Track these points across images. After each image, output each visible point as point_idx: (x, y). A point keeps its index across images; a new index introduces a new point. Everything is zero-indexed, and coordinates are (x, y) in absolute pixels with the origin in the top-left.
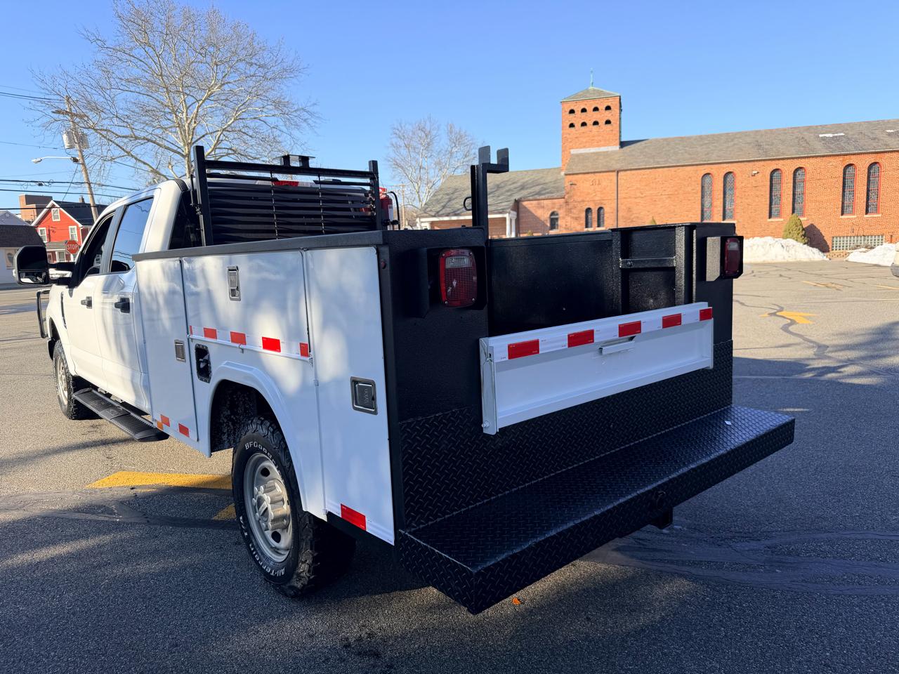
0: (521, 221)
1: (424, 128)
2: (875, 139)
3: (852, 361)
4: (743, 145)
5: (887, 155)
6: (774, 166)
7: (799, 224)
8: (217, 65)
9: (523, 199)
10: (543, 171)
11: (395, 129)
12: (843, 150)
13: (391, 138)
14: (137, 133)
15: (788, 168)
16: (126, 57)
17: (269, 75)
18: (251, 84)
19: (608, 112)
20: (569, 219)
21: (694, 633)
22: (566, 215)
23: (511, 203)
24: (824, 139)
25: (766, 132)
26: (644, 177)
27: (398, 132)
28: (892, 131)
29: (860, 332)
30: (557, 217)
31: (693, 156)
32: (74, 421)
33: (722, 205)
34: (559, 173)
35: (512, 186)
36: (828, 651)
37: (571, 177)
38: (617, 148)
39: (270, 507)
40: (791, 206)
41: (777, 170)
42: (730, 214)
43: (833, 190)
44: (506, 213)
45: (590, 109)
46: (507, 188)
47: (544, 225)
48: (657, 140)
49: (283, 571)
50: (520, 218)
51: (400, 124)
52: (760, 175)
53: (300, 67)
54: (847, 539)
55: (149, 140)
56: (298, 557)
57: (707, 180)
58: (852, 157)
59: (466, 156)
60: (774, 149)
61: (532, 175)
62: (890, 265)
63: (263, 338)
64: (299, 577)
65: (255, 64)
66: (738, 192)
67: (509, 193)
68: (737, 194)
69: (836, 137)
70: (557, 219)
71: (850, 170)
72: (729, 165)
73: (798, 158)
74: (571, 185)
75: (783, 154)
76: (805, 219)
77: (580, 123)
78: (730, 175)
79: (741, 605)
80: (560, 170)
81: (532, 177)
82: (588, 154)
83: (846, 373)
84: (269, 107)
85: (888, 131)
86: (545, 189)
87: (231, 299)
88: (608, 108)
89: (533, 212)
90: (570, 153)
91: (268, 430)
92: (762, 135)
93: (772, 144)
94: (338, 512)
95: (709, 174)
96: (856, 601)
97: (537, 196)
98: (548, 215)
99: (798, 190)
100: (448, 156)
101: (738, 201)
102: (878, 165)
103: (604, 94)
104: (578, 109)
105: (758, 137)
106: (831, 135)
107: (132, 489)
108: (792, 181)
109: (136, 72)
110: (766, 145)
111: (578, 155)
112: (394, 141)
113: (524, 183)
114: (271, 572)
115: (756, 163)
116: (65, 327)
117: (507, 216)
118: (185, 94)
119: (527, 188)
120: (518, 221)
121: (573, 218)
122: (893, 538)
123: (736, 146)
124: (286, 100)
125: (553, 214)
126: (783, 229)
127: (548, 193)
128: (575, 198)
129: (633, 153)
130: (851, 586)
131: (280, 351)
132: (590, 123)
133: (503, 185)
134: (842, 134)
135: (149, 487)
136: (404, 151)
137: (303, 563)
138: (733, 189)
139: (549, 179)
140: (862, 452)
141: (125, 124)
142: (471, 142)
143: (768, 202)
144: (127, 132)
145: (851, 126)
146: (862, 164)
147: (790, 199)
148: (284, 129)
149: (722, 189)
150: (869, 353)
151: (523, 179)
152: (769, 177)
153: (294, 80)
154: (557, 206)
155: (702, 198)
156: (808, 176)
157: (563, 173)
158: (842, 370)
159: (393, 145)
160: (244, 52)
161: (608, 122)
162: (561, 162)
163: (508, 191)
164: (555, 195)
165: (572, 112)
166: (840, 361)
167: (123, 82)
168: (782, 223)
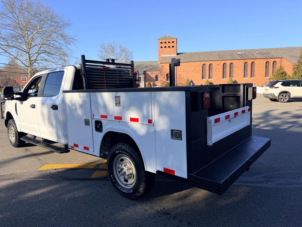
0: (146, 78)
1: (112, 46)
2: (253, 55)
3: (261, 122)
4: (215, 55)
5: (256, 60)
6: (224, 62)
7: (232, 80)
8: (40, 21)
9: (146, 71)
10: (152, 62)
11: (101, 45)
12: (244, 58)
13: (100, 49)
14: (10, 44)
15: (228, 63)
16: (4, 16)
17: (59, 26)
18: (53, 28)
19: (173, 43)
20: (161, 78)
21: (256, 201)
22: (161, 76)
23: (143, 72)
24: (238, 54)
25: (221, 51)
26: (185, 65)
27: (102, 47)
28: (257, 52)
29: (260, 114)
30: (157, 77)
31: (200, 58)
32: (17, 148)
33: (208, 74)
34: (158, 63)
35: (143, 66)
36: (292, 203)
37: (162, 64)
38: (176, 55)
39: (126, 171)
40: (229, 75)
41: (225, 63)
42: (211, 77)
43: (241, 70)
44: (141, 75)
45: (167, 42)
46: (141, 67)
47: (154, 79)
48: (188, 53)
49: (132, 191)
50: (146, 77)
51: (103, 44)
52: (220, 65)
53: (70, 23)
54: (284, 173)
55: (14, 47)
56: (139, 186)
57: (204, 66)
58: (247, 60)
59: (126, 56)
60: (224, 57)
61: (149, 63)
62: (263, 94)
63: (130, 118)
64: (139, 192)
65: (54, 21)
66: (213, 70)
67: (142, 69)
68: (213, 71)
69: (242, 54)
70: (158, 78)
71: (246, 64)
72: (211, 61)
73: (231, 60)
74: (162, 67)
75: (227, 58)
76: (233, 79)
77: (164, 47)
78: (211, 65)
79: (264, 193)
80: (158, 62)
81: (149, 64)
82: (167, 57)
83: (261, 126)
84: (59, 37)
85: (256, 52)
86: (154, 68)
87: (116, 106)
88: (173, 42)
89: (150, 75)
90: (161, 56)
91: (127, 147)
92: (220, 53)
93: (223, 55)
94: (162, 170)
95: (204, 64)
96: (293, 189)
97: (151, 70)
98: (155, 76)
99: (231, 70)
100: (120, 55)
101: (213, 73)
102: (254, 63)
103: (172, 37)
104: (163, 42)
105: (219, 53)
106: (240, 53)
107: (56, 170)
108: (229, 67)
109: (9, 22)
110: (222, 55)
111: (164, 57)
112: (101, 49)
113: (147, 65)
114: (126, 192)
115: (219, 61)
116: (17, 115)
117: (141, 76)
118: (27, 31)
119: (148, 67)
120: (145, 78)
121: (162, 77)
122: (295, 172)
123: (212, 56)
124: (65, 35)
125: (157, 76)
126: (227, 82)
127: (155, 69)
128: (163, 71)
129: (181, 57)
130: (290, 186)
131: (138, 122)
132: (167, 47)
133: (139, 66)
134: (244, 53)
135: (62, 169)
136: (104, 53)
137: (141, 187)
138: (212, 69)
139: (155, 64)
140: (276, 149)
141: (5, 41)
142: (128, 51)
143: (222, 73)
144: (6, 43)
145: (246, 50)
146: (249, 62)
147: (229, 73)
148: (65, 45)
149: (209, 69)
150: (265, 120)
151: (146, 64)
152: (223, 66)
153: (68, 28)
154: (158, 73)
155: (202, 72)
156: (234, 65)
157: (159, 63)
158: (260, 125)
159: (101, 51)
160: (50, 17)
161: (173, 47)
162: (158, 59)
163: (141, 68)
164: (157, 70)
165: (162, 43)
166: (258, 123)
167: (4, 26)
168: (227, 80)
